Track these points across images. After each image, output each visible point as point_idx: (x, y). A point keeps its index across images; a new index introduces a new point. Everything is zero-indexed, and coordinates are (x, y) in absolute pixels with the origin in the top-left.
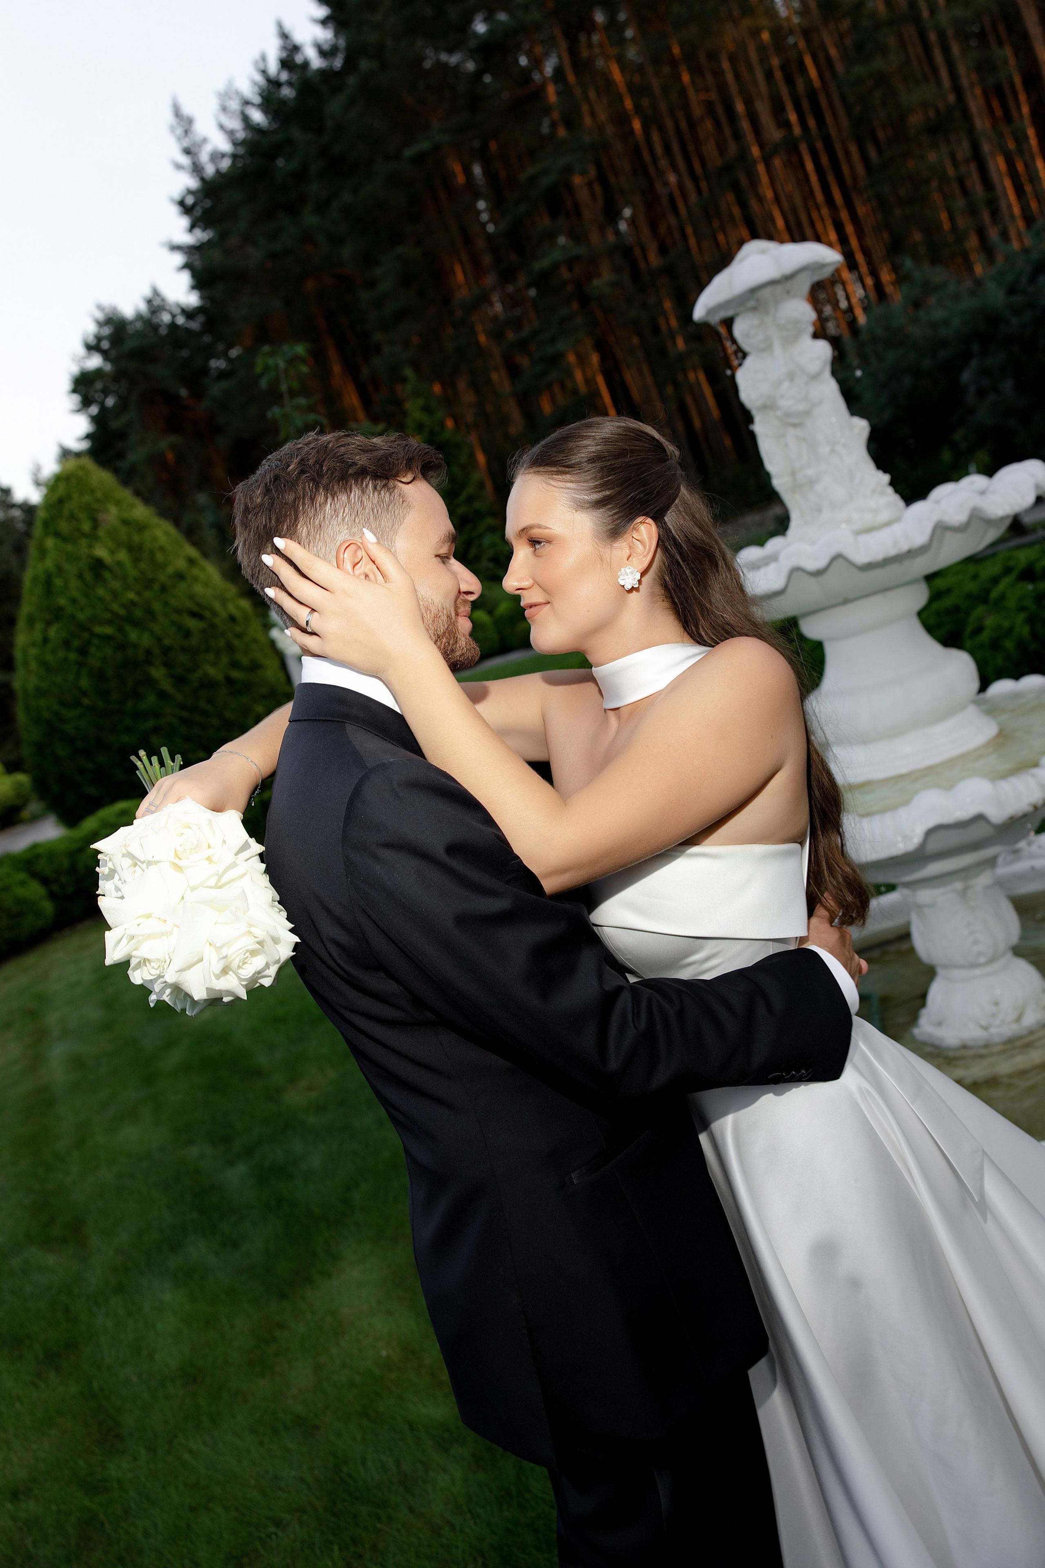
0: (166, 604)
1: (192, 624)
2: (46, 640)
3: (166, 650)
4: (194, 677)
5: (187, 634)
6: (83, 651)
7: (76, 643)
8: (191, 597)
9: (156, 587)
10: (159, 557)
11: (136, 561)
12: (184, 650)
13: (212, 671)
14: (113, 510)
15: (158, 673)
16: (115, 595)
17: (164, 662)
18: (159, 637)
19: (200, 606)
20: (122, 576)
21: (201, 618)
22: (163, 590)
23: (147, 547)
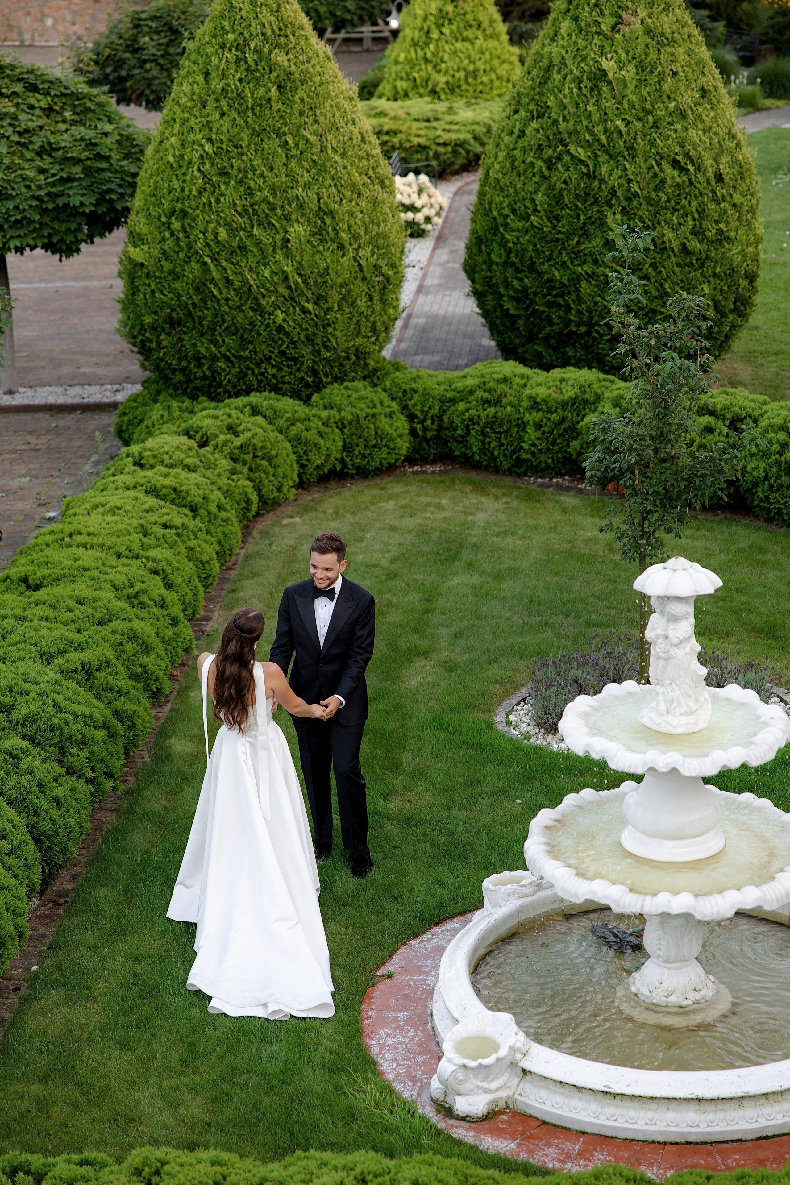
0: (652, 144)
1: (670, 172)
2: (523, 132)
6: (550, 165)
7: (548, 152)
10: (668, 85)
11: (642, 82)
12: (649, 201)
13: (669, 234)
14: (642, 13)
15: (613, 219)
17: (624, 208)
18: (630, 181)
19: (687, 155)
20: (619, 98)
21: (683, 170)
22: (655, 125)
23: (660, 68)
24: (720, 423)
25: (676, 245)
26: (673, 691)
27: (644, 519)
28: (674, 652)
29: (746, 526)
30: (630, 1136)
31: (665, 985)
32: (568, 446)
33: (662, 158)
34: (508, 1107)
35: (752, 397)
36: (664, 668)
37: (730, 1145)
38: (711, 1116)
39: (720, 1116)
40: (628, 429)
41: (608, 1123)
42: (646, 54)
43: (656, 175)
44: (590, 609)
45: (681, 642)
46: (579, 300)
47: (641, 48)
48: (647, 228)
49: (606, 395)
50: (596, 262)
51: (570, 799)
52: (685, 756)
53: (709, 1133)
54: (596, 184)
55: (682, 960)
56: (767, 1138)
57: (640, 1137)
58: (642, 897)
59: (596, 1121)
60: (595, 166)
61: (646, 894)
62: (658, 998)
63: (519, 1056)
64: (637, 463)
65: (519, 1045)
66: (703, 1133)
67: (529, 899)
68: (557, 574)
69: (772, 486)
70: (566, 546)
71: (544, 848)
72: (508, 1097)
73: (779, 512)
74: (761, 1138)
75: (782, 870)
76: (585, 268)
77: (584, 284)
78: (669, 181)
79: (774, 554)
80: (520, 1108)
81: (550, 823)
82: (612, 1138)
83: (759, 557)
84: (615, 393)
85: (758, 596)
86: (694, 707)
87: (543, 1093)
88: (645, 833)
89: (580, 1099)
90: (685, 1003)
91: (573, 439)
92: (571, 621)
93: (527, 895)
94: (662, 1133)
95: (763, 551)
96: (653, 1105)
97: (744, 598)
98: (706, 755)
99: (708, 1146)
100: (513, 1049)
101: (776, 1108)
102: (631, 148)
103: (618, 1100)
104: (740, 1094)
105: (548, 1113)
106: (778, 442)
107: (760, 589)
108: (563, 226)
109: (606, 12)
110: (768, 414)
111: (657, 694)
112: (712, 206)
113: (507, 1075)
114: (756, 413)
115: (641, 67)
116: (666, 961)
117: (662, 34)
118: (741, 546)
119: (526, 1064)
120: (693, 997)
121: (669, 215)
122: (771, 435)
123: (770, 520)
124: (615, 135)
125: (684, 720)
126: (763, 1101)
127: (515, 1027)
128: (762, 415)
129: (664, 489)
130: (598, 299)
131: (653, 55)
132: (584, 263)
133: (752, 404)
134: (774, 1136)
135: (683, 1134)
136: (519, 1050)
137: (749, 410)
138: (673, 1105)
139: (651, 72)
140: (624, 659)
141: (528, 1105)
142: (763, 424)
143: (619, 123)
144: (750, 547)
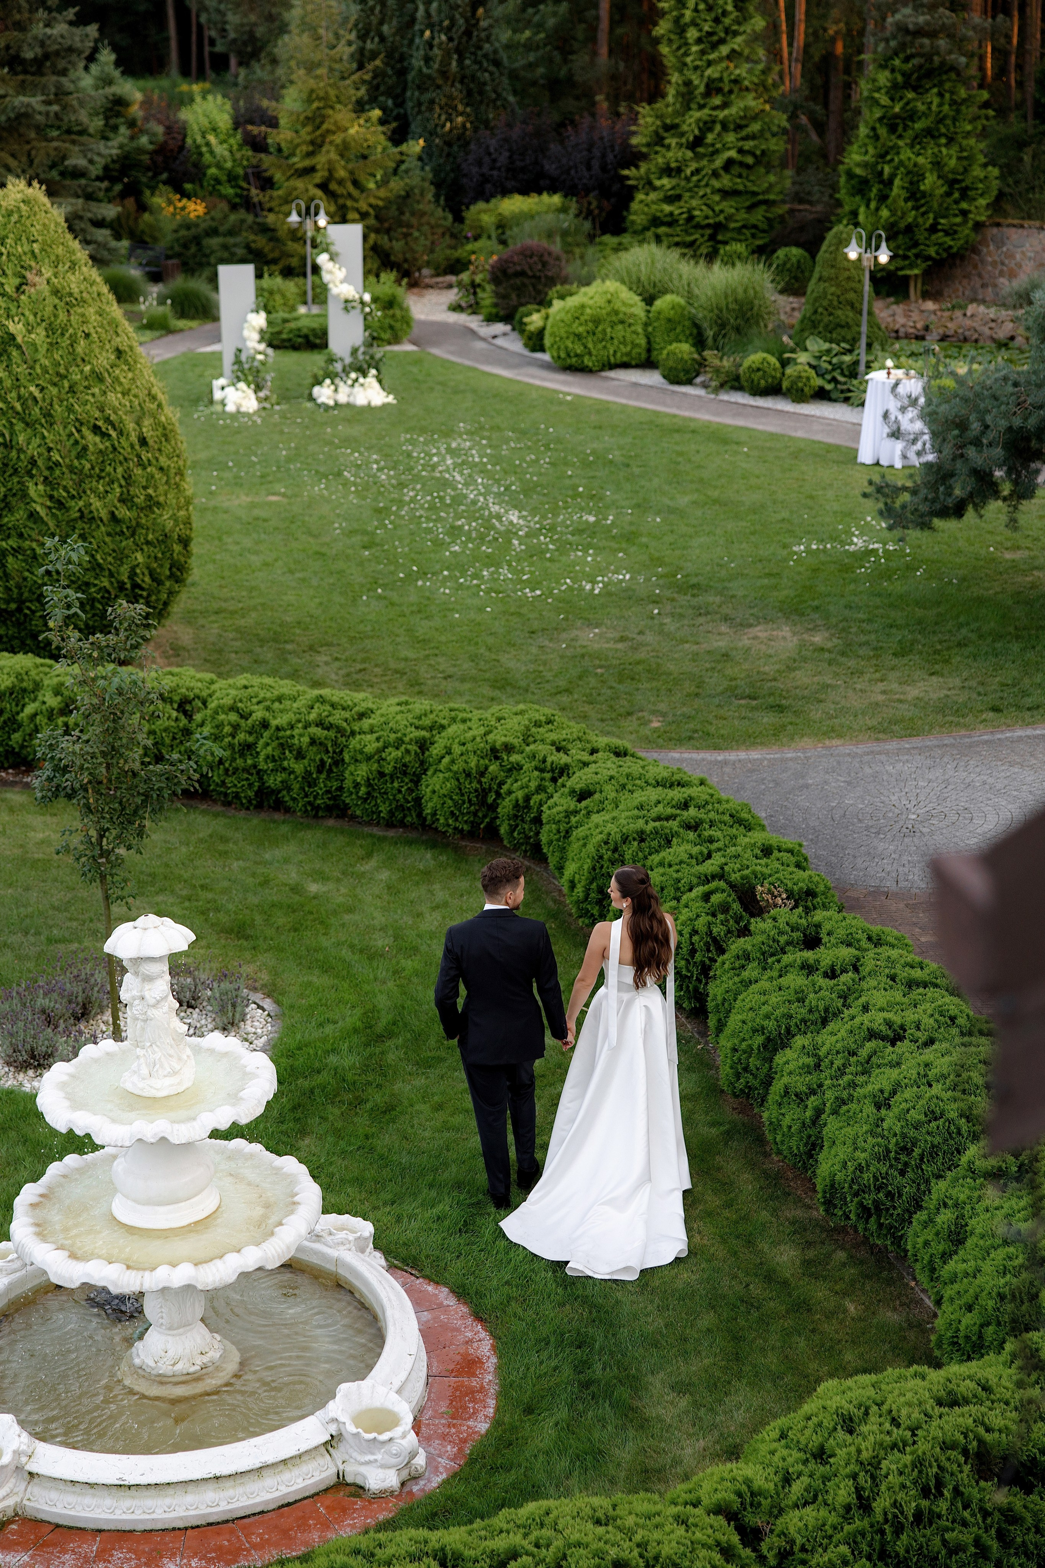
0: (70, 409)
1: (91, 438)
8: (101, 409)
10: (81, 347)
11: (53, 346)
12: (72, 469)
13: (96, 503)
14: (48, 273)
15: (35, 490)
17: (46, 478)
18: (49, 450)
19: (107, 420)
20: (30, 362)
21: (105, 435)
22: (72, 390)
23: (71, 331)
24: (168, 706)
25: (104, 514)
26: (154, 1053)
27: (102, 837)
28: (152, 1012)
29: (204, 812)
30: (148, 1528)
31: (171, 1353)
32: (9, 738)
33: (82, 424)
34: (17, 1515)
35: (199, 675)
36: (143, 1029)
37: (252, 1519)
38: (231, 1492)
39: (240, 1490)
40: (77, 747)
41: (124, 1517)
42: (55, 316)
43: (76, 442)
44: (51, 922)
45: (158, 1002)
47: (49, 309)
48: (73, 497)
49: (46, 682)
50: (21, 535)
51: (54, 1169)
52: (174, 1122)
53: (230, 1511)
54: (14, 454)
55: (186, 1324)
56: (288, 1504)
57: (159, 1526)
58: (141, 1273)
59: (112, 1517)
60: (11, 435)
61: (144, 1270)
62: (164, 1368)
63: (24, 1459)
64: (90, 782)
65: (23, 1447)
66: (224, 1512)
67: (18, 1274)
68: (10, 886)
69: (227, 770)
70: (17, 852)
71: (32, 1229)
72: (16, 1504)
73: (237, 796)
74: (283, 1506)
75: (281, 1224)
76: (10, 542)
77: (10, 559)
78: (91, 448)
79: (236, 843)
80: (30, 1513)
81: (35, 1199)
82: (130, 1531)
83: (221, 847)
84: (55, 680)
85: (225, 891)
86: (178, 1067)
87: (54, 1495)
88: (136, 1201)
89: (94, 1496)
90: (192, 1369)
91: (15, 731)
92: (32, 939)
93: (16, 1271)
94: (181, 1518)
95: (224, 840)
96: (170, 1491)
97: (210, 896)
98: (194, 1119)
99: (230, 1525)
100: (17, 1453)
101: (296, 1472)
102: (48, 415)
103: (133, 1491)
104: (258, 1465)
105: (60, 1515)
106: (230, 724)
107: (226, 884)
109: (9, 272)
110: (218, 694)
111: (138, 1057)
112: (138, 471)
113: (13, 1480)
114: (204, 694)
115: (51, 329)
116: (170, 1329)
117: (71, 294)
118: (201, 835)
119: (32, 1467)
120: (199, 1361)
121: (94, 483)
122: (222, 717)
123: (228, 804)
124: (30, 402)
125: (168, 1081)
126: (282, 1467)
127: (17, 1428)
128: (210, 696)
129: (120, 803)
130: (27, 574)
131: (62, 316)
132: (9, 537)
133: (199, 684)
134: (296, 1502)
135: (203, 1515)
136: (23, 1453)
137: (197, 691)
138: (190, 1488)
139: (63, 334)
140: (92, 981)
141: (38, 1510)
142: (212, 705)
143: (32, 389)
144: (211, 836)
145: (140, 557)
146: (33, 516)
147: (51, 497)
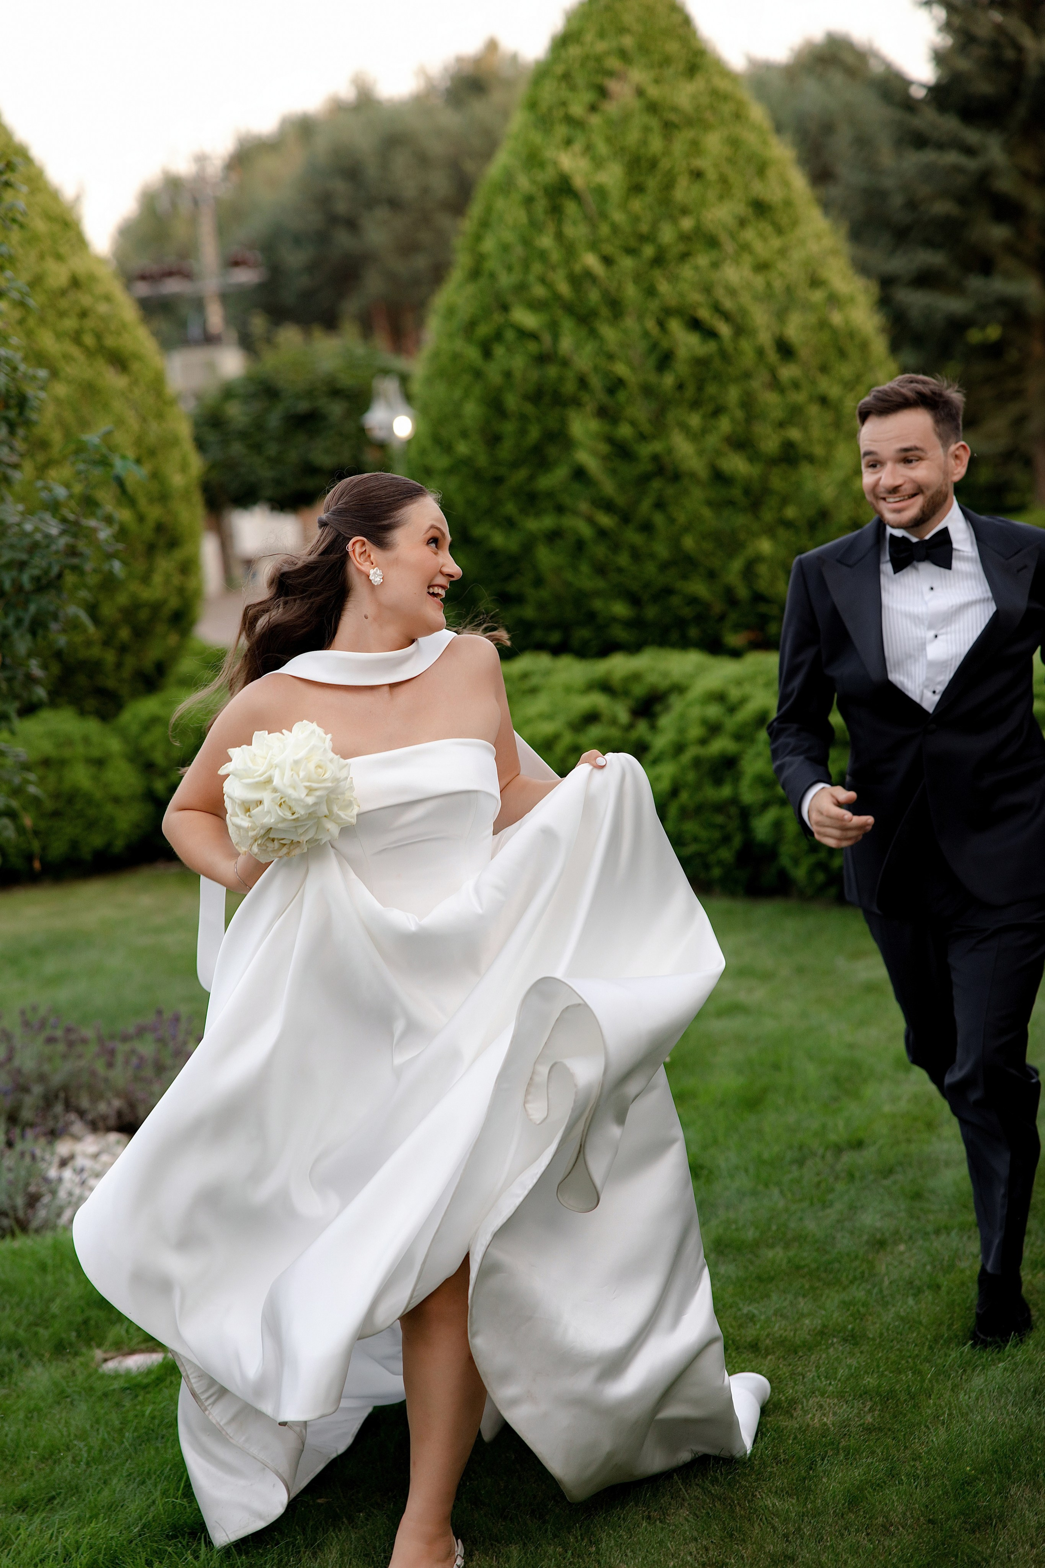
0: (651, 292)
1: (684, 338)
3: (615, 385)
4: (646, 450)
5: (665, 360)
6: (487, 349)
7: (484, 330)
8: (707, 289)
9: (649, 251)
10: (683, 192)
11: (634, 190)
12: (648, 391)
13: (685, 448)
14: (641, 77)
15: (583, 427)
16: (570, 251)
17: (602, 408)
18: (611, 357)
19: (718, 309)
20: (594, 219)
21: (709, 334)
22: (659, 261)
23: (668, 166)
25: (699, 467)
33: (668, 314)
42: (645, 143)
43: (655, 343)
46: (539, 582)
47: (636, 133)
48: (645, 437)
50: (560, 509)
54: (555, 370)
60: (554, 339)
76: (545, 520)
77: (542, 551)
78: (682, 353)
102: (614, 302)
108: (506, 450)
109: (581, 84)
112: (770, 398)
115: (634, 165)
117: (676, 110)
121: (684, 414)
124: (586, 283)
131: (656, 144)
132: (544, 511)
145: (765, 546)
146: (580, 474)
147: (610, 440)
